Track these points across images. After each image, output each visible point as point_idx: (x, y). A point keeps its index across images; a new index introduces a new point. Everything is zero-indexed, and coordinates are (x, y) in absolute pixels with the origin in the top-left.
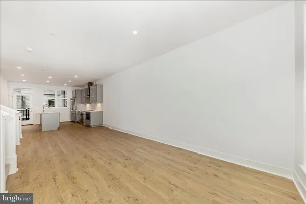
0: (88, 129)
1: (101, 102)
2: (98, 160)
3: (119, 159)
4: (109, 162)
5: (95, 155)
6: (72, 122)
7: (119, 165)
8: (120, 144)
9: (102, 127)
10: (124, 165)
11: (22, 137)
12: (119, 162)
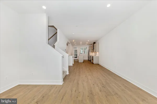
0: (93, 64)
1: (98, 52)
2: (90, 80)
3: (99, 84)
4: (94, 84)
5: (89, 77)
6: (88, 60)
7: (97, 88)
8: (104, 76)
9: (98, 64)
10: (100, 89)
11: (74, 63)
12: (98, 86)
